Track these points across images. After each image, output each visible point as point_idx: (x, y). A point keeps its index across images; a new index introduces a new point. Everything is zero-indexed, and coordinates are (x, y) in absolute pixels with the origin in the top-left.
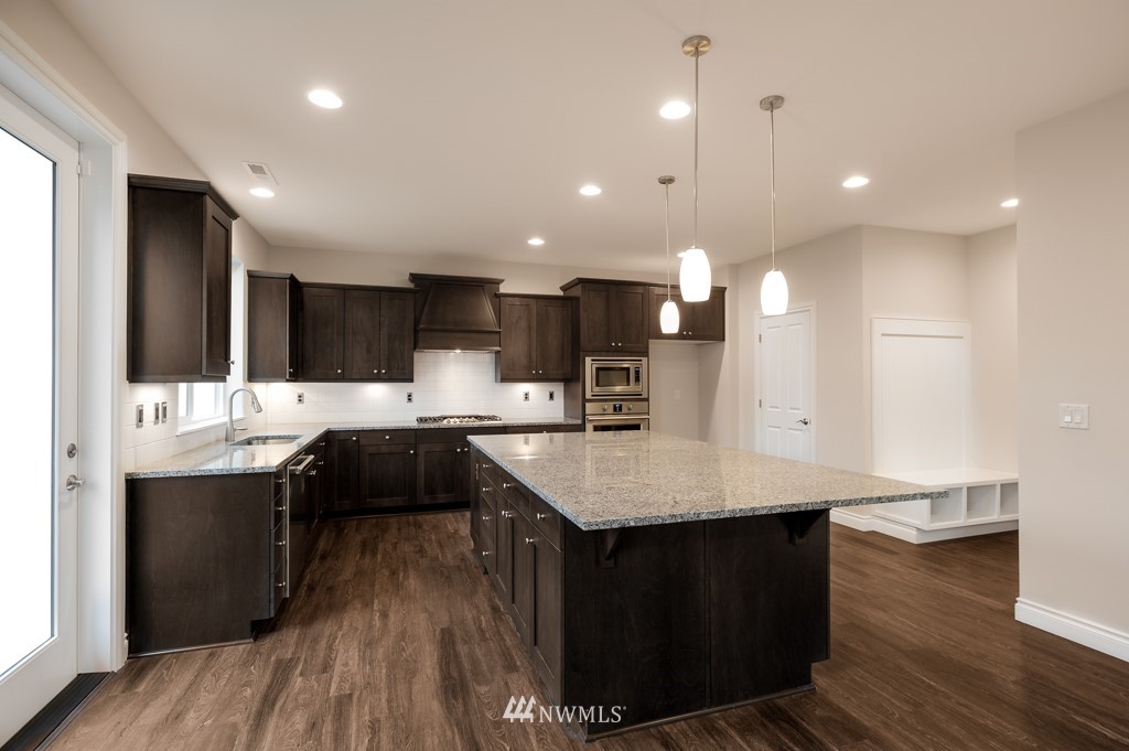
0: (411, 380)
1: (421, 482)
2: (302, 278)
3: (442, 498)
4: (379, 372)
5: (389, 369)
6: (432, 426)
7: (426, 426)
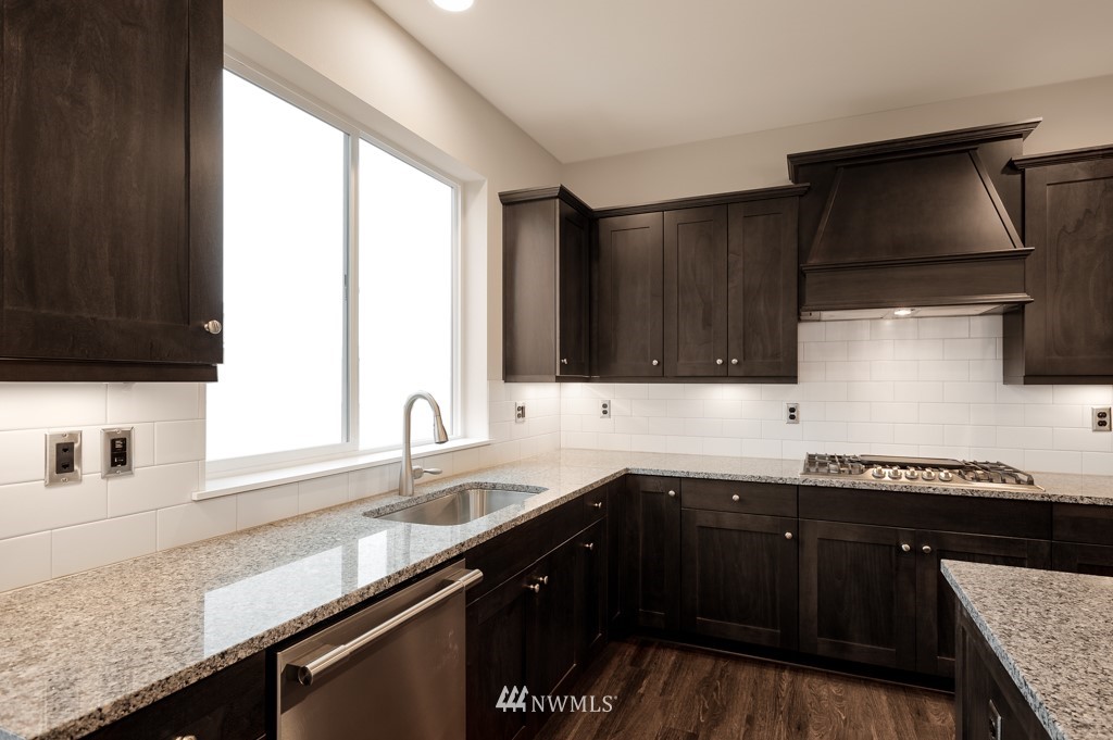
0: (791, 378)
1: (811, 603)
2: (595, 202)
3: (860, 649)
4: (726, 363)
5: (745, 356)
6: (837, 481)
7: (822, 480)
